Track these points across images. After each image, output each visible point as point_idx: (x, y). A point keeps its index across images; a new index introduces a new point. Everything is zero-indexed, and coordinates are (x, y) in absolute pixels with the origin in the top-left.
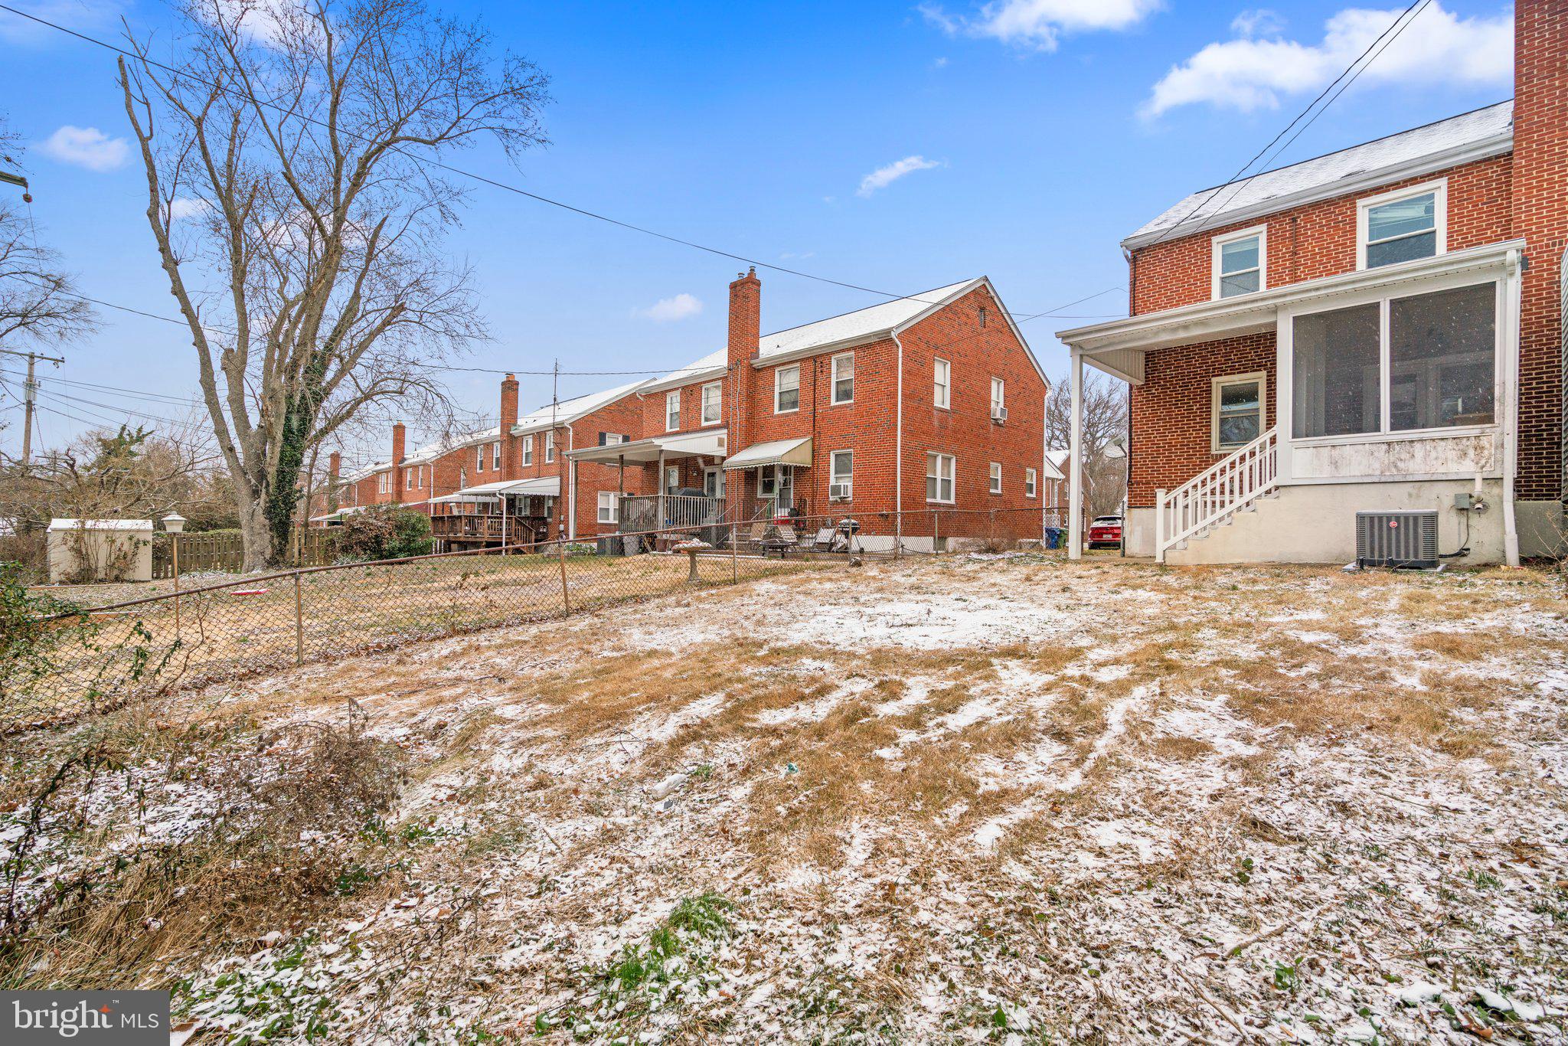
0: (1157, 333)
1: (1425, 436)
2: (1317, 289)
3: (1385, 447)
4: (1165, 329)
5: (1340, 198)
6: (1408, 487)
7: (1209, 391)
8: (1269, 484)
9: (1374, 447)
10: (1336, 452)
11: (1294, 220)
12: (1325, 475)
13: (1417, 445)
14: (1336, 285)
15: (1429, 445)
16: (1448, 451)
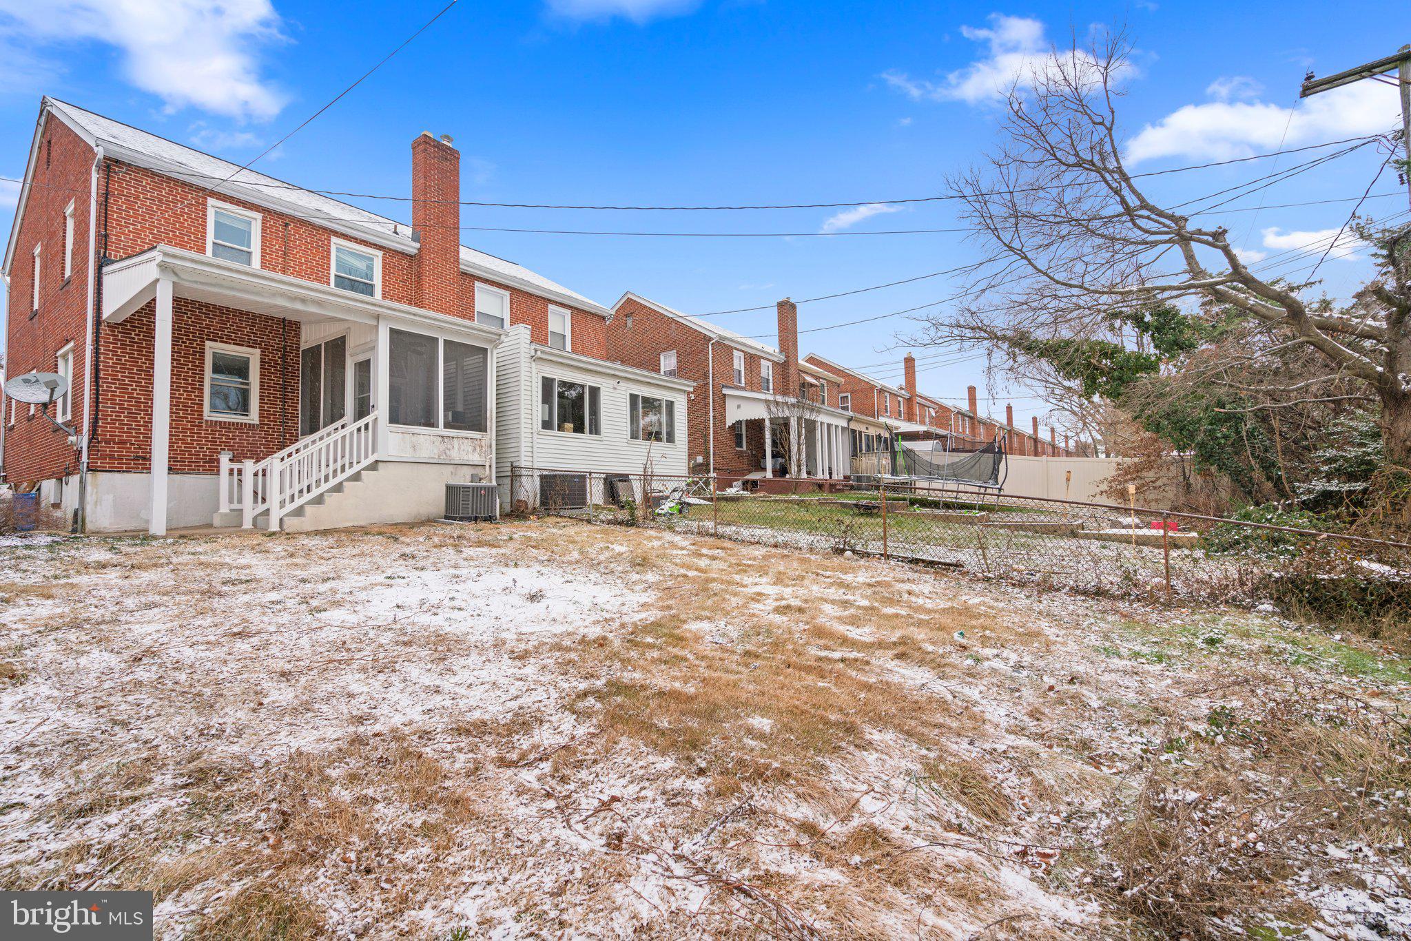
0: (275, 294)
1: (460, 435)
2: (415, 315)
3: (440, 439)
4: (282, 295)
5: (320, 227)
6: (450, 468)
7: (202, 354)
8: (371, 459)
9: (435, 438)
10: (414, 439)
11: (286, 225)
12: (408, 455)
13: (455, 440)
14: (425, 317)
15: (461, 441)
16: (467, 446)
